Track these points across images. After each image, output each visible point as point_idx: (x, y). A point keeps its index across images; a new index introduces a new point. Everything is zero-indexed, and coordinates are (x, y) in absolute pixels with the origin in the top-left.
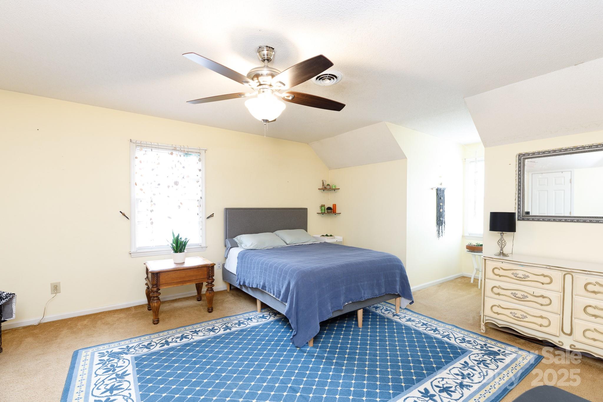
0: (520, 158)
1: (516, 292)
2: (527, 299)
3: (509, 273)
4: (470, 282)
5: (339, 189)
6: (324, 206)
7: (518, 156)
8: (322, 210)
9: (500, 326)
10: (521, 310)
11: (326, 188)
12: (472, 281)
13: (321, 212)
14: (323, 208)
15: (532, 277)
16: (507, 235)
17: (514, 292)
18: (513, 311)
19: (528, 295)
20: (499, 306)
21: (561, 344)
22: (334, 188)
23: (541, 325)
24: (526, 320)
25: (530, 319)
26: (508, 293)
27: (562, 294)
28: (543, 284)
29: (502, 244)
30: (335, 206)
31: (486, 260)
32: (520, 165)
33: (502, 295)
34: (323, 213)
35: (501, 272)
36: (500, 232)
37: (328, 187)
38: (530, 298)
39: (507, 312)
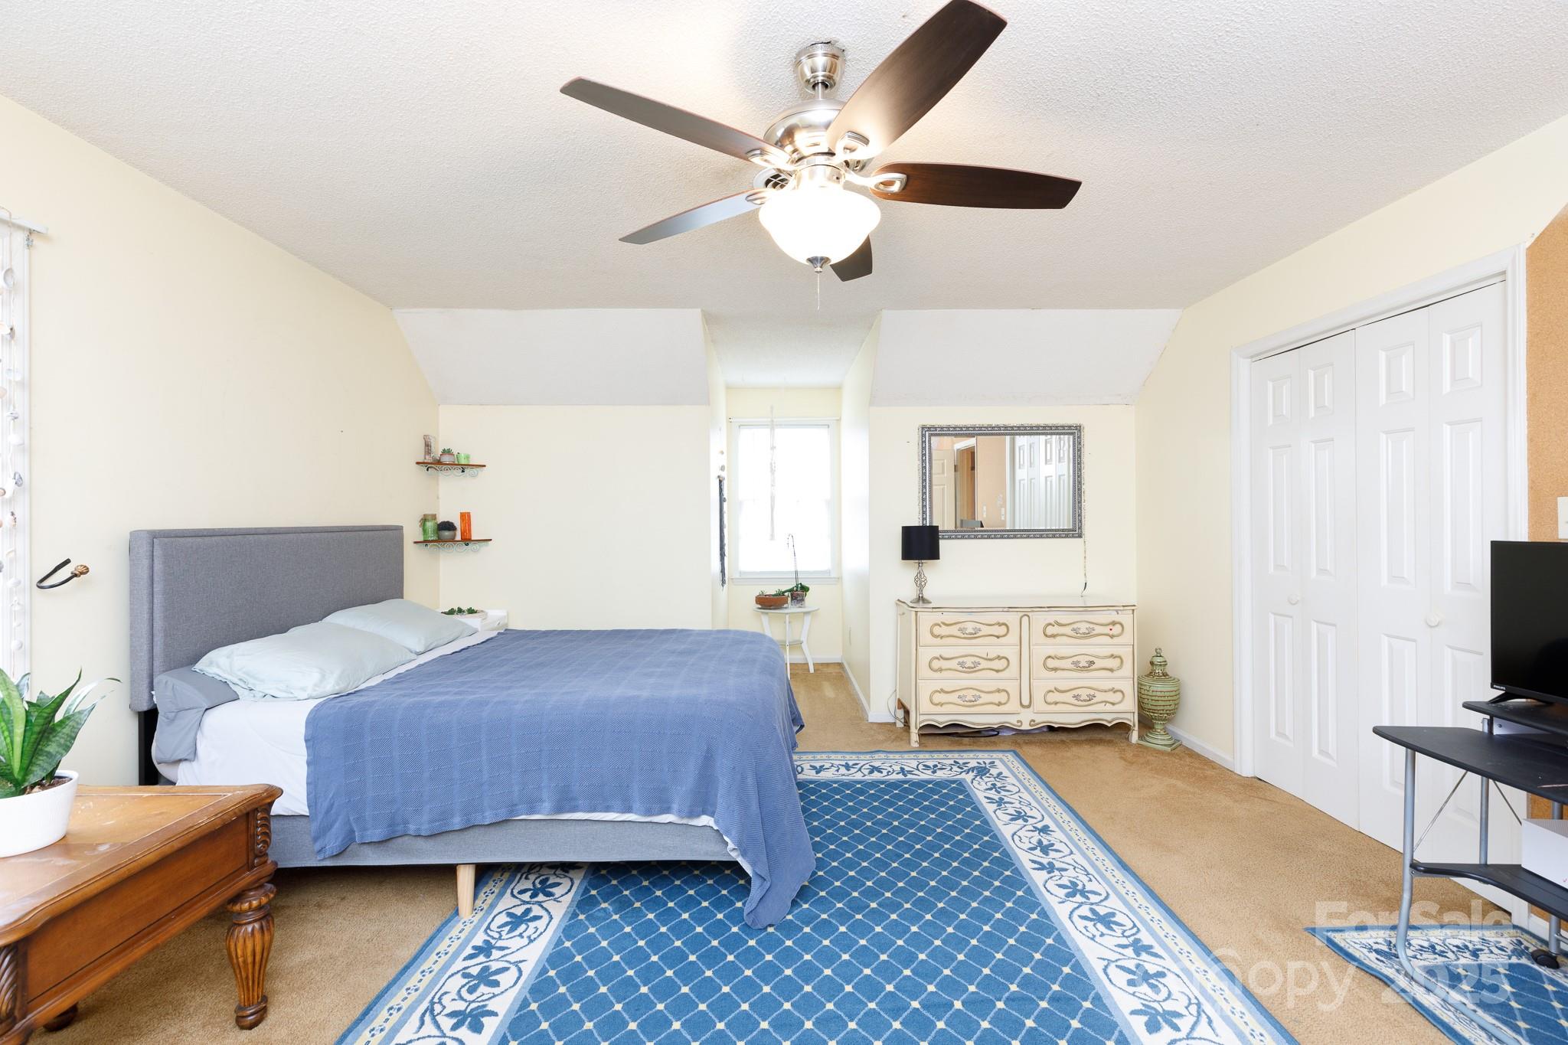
0: (924, 432)
1: (965, 659)
2: (980, 667)
3: (954, 630)
4: (809, 671)
5: (485, 466)
6: (434, 517)
7: (920, 429)
8: (425, 531)
9: (941, 726)
10: (971, 688)
11: (436, 462)
12: (812, 670)
13: (422, 539)
14: (430, 525)
15: (986, 630)
16: (928, 564)
17: (961, 660)
18: (961, 693)
19: (981, 661)
20: (942, 691)
21: (1019, 724)
22: (463, 462)
23: (999, 704)
24: (980, 701)
25: (985, 698)
26: (953, 664)
27: (1019, 647)
28: (998, 637)
29: (920, 582)
30: (466, 517)
31: (919, 614)
32: (924, 445)
33: (946, 670)
34: (426, 542)
35: (944, 631)
36: (917, 561)
37: (446, 459)
38: (984, 664)
39: (953, 697)
